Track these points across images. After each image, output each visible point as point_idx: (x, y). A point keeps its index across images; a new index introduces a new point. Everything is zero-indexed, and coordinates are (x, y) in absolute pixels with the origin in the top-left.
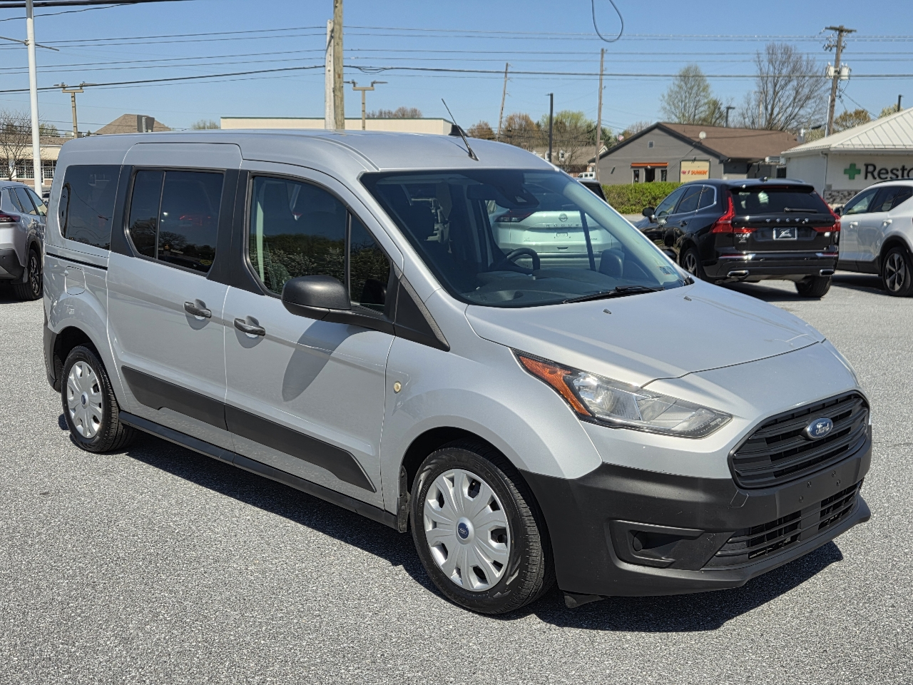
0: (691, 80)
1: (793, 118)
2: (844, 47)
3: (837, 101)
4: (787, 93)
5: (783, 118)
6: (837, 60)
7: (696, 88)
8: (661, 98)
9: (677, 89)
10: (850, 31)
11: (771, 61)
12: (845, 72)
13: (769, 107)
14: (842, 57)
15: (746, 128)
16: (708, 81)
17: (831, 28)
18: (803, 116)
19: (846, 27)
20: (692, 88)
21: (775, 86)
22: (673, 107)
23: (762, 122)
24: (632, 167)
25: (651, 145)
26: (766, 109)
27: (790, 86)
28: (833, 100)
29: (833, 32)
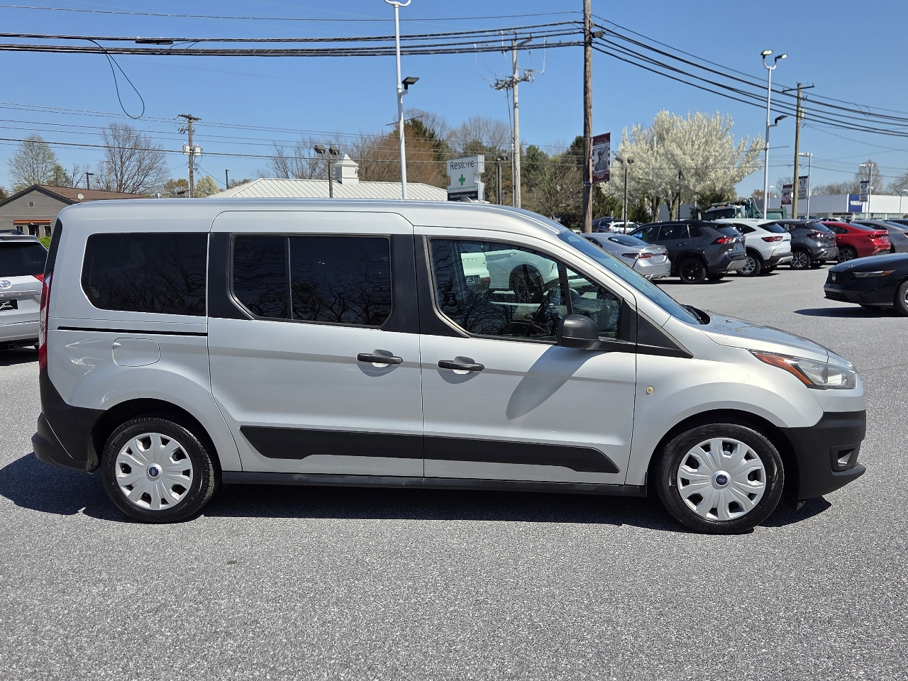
0: (35, 147)
1: (140, 184)
2: (194, 131)
3: (195, 173)
4: (132, 164)
5: (131, 184)
6: (190, 141)
7: (41, 155)
8: (9, 162)
9: (23, 155)
10: (197, 119)
11: (115, 137)
12: (198, 150)
13: (119, 174)
14: (193, 137)
15: (102, 190)
16: (53, 149)
17: (182, 116)
18: (148, 183)
19: (193, 116)
20: (37, 155)
21: (121, 159)
22: (22, 171)
23: (114, 186)
24: (15, 224)
25: (31, 204)
26: (116, 176)
27: (133, 158)
28: (191, 172)
29: (184, 118)
